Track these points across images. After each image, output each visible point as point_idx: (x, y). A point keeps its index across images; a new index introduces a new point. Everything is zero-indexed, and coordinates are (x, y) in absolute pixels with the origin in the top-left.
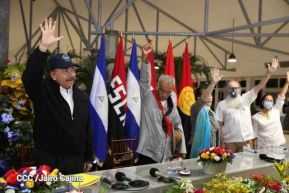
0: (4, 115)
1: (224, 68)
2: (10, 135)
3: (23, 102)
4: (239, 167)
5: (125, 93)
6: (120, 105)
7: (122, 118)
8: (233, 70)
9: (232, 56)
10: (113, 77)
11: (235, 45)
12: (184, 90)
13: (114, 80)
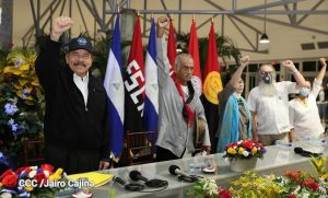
0: (7, 106)
1: (256, 51)
2: (14, 128)
3: (28, 90)
4: (273, 162)
5: (143, 79)
6: (138, 93)
7: (140, 108)
8: (266, 52)
9: (265, 37)
10: (130, 61)
11: (268, 23)
12: (210, 75)
13: (131, 65)
